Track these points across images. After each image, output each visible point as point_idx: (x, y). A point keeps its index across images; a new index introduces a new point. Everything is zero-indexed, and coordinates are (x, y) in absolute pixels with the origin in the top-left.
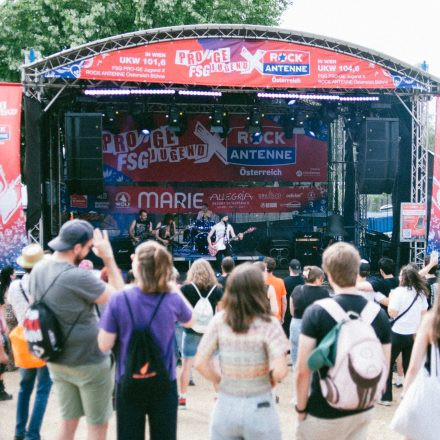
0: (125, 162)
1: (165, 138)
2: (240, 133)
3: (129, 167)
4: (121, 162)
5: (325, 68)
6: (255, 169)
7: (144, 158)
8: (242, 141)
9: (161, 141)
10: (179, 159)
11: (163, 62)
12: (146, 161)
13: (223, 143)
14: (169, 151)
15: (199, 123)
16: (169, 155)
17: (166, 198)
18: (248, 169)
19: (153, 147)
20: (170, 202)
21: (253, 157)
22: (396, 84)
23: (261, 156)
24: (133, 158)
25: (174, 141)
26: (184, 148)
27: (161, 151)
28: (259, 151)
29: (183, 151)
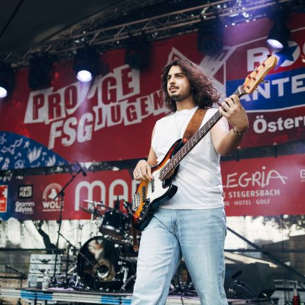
0: (59, 134)
1: (119, 87)
3: (64, 141)
4: (54, 134)
6: (285, 116)
9: (114, 92)
13: (218, 76)
14: (124, 106)
15: (174, 51)
16: (124, 114)
20: (125, 197)
21: (281, 93)
23: (298, 87)
24: (71, 126)
25: (132, 88)
26: (148, 97)
27: (113, 108)
28: (294, 79)
29: (146, 102)
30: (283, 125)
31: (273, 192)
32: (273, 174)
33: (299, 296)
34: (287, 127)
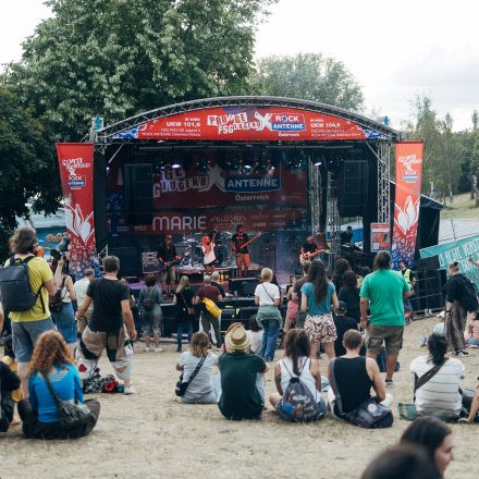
5: (315, 125)
6: (247, 195)
7: (157, 188)
10: (186, 189)
11: (198, 125)
12: (159, 191)
13: (222, 175)
14: (177, 182)
17: (176, 221)
18: (242, 195)
19: (164, 180)
20: (179, 224)
22: (367, 136)
26: (189, 179)
27: (171, 182)
29: (189, 182)
30: (246, 198)
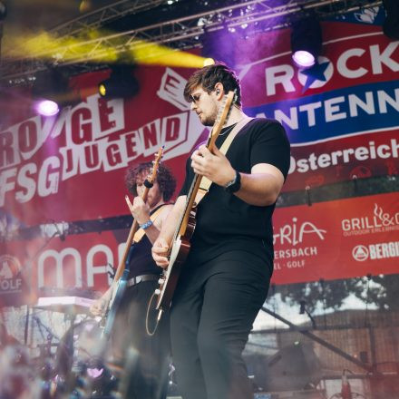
0: (11, 186)
1: (95, 121)
2: (270, 72)
3: (19, 196)
4: (4, 188)
6: (318, 150)
7: (50, 170)
8: (279, 87)
9: (88, 128)
10: (125, 161)
12: (54, 177)
15: (169, 71)
16: (103, 156)
19: (70, 144)
21: (312, 122)
23: (334, 114)
24: (28, 174)
25: (114, 122)
26: (136, 132)
27: (87, 149)
28: (328, 103)
29: (133, 140)
30: (316, 162)
31: (309, 251)
32: (308, 228)
33: (349, 386)
34: (322, 165)
